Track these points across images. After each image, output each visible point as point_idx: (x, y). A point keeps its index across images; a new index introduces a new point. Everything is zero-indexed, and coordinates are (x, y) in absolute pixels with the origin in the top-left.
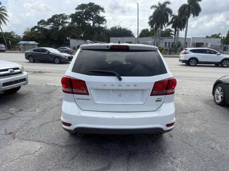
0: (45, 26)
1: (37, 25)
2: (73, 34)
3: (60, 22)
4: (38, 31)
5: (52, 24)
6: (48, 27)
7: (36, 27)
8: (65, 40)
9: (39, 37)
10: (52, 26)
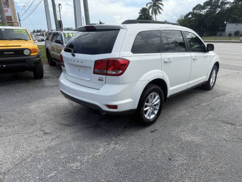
0: (201, 11)
1: (192, 11)
2: (233, 16)
3: (219, 4)
4: (192, 17)
5: (209, 7)
6: (203, 12)
7: (190, 13)
8: (220, 26)
9: (191, 24)
10: (208, 9)
